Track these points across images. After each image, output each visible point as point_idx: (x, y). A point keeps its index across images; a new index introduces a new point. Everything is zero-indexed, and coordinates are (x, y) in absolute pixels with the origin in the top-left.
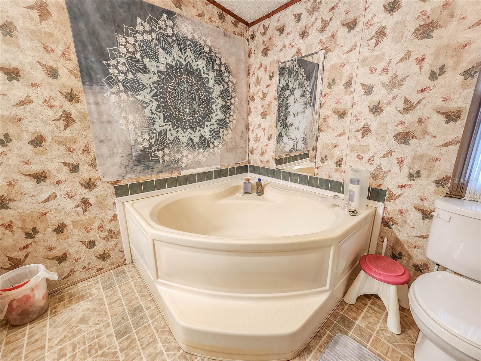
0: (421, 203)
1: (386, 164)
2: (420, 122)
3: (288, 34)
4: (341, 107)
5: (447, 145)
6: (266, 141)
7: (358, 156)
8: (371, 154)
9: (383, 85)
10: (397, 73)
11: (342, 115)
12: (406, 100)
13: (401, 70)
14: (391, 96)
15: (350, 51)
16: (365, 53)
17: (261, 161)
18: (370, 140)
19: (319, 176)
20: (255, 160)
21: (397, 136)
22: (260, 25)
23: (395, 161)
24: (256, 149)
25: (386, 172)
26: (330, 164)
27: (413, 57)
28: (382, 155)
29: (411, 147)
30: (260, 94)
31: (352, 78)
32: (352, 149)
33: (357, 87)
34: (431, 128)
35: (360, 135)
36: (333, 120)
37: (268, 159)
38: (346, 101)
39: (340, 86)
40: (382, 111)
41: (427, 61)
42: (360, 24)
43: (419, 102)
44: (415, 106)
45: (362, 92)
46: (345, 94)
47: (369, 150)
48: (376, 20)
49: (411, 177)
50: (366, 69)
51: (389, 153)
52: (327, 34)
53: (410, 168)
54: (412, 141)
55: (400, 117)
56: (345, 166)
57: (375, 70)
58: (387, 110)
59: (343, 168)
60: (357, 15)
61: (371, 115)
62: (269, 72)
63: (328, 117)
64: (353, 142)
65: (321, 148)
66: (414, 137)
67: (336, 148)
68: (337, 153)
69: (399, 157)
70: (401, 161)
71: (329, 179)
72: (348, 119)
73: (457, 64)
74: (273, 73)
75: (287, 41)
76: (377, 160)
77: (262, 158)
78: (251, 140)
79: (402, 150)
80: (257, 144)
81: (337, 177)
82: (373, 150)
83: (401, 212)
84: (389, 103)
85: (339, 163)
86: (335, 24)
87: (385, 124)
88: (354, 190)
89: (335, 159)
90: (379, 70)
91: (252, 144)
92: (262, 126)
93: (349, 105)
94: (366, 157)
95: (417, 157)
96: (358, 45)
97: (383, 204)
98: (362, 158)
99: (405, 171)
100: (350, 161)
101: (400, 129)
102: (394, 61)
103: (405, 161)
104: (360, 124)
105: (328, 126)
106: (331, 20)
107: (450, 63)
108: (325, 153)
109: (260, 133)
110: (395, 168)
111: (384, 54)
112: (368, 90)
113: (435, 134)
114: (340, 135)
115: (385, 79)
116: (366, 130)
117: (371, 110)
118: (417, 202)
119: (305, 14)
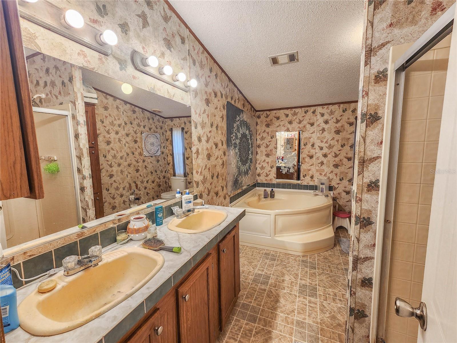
0: (345, 189)
1: (331, 176)
2: (341, 160)
3: (282, 121)
4: (311, 154)
5: (349, 168)
6: (270, 169)
7: (320, 174)
8: (325, 172)
9: (327, 147)
10: (331, 144)
11: (311, 157)
12: (335, 153)
13: (332, 143)
14: (330, 151)
15: (312, 133)
16: (318, 135)
17: (266, 180)
18: (324, 167)
19: (303, 184)
20: (262, 179)
21: (334, 165)
22: (264, 113)
23: (334, 175)
24: (262, 174)
25: (331, 179)
26: (308, 178)
27: (335, 139)
28: (329, 173)
29: (339, 169)
30: (265, 145)
31: (314, 143)
32: (317, 171)
33: (316, 146)
34: (344, 163)
35: (320, 165)
36: (307, 159)
37: (271, 178)
38: (313, 152)
39: (309, 146)
40: (327, 156)
41: (340, 141)
42: (316, 125)
43: (339, 154)
44: (338, 155)
45: (319, 149)
46: (312, 149)
47: (324, 171)
48: (321, 124)
49: (340, 180)
50: (320, 141)
51: (332, 172)
52: (301, 125)
53: (339, 177)
54: (339, 167)
55: (334, 159)
56: (315, 179)
57: (323, 142)
58: (329, 156)
59: (314, 179)
60: (314, 121)
61: (323, 158)
62: (271, 135)
63: (305, 158)
64: (317, 168)
65: (303, 171)
66: (339, 166)
67: (310, 171)
68: (311, 173)
69: (336, 173)
70: (336, 174)
71: (308, 185)
72: (314, 159)
73: (348, 144)
74: (273, 136)
75: (282, 123)
76: (328, 175)
77: (267, 178)
78: (258, 168)
79: (336, 171)
80: (263, 171)
81: (311, 183)
82: (326, 171)
83: (339, 194)
84: (330, 154)
85: (312, 177)
86: (305, 122)
87: (329, 161)
88: (323, 187)
89: (310, 176)
90: (324, 142)
91: (259, 171)
92: (266, 161)
93: (314, 153)
94: (324, 174)
95: (341, 173)
96: (316, 131)
97: (332, 192)
98: (322, 174)
99: (338, 178)
100: (316, 175)
101: (334, 163)
102: (329, 140)
103: (338, 174)
104: (320, 161)
105: (305, 162)
106: (303, 120)
107: (346, 143)
108: (305, 173)
109: (265, 165)
110: (335, 178)
111: (325, 137)
112: (321, 148)
113: (345, 165)
114: (311, 165)
115: (327, 145)
116: (322, 163)
117: (323, 156)
118: (344, 189)
119: (290, 115)
